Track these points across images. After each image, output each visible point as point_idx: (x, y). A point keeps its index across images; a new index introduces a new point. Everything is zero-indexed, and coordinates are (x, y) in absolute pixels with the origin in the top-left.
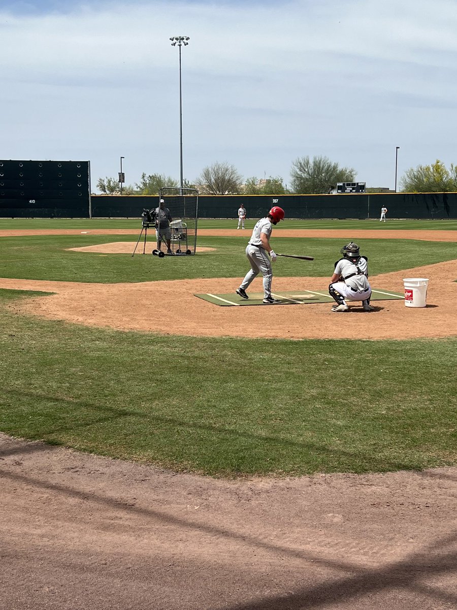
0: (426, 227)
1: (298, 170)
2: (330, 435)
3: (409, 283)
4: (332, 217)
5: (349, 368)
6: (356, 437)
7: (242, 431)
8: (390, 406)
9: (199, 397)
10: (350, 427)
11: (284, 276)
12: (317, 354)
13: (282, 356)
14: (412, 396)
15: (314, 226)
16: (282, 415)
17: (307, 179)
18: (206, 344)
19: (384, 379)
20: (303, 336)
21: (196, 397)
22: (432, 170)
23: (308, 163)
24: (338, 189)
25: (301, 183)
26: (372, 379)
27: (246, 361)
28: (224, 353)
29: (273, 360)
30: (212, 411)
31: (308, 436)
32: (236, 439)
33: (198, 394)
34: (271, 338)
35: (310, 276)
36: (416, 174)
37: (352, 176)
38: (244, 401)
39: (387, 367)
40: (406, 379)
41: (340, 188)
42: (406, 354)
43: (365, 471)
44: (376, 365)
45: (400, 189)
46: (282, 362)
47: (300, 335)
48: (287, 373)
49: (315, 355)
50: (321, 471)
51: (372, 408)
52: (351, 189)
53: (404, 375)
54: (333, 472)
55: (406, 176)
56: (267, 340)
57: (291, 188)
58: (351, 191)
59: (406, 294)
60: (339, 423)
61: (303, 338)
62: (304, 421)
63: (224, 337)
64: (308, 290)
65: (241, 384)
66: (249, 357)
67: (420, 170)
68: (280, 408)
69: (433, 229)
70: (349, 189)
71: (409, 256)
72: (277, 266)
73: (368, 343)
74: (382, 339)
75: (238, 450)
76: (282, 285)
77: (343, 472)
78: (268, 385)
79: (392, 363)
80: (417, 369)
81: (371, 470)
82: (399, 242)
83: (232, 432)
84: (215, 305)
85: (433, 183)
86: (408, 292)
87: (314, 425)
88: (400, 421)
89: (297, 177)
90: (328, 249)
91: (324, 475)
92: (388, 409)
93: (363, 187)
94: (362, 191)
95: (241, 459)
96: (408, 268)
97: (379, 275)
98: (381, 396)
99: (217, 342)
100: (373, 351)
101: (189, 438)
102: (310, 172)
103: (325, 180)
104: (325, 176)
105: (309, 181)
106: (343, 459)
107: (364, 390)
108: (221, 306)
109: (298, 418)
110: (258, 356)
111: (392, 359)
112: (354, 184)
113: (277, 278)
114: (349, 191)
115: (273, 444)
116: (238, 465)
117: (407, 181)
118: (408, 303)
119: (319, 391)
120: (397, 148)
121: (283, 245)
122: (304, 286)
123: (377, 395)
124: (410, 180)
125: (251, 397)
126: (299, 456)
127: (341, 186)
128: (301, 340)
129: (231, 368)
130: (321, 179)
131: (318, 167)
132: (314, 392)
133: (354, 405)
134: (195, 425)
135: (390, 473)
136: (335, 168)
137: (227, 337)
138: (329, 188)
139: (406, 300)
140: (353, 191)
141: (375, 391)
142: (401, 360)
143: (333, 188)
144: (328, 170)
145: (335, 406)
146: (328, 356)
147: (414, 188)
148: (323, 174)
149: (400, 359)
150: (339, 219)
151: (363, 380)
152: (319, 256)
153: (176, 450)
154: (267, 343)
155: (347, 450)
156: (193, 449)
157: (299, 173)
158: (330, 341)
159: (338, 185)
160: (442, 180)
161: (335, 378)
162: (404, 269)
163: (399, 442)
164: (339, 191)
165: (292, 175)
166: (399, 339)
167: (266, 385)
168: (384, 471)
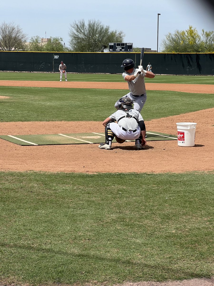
0: (183, 82)
1: (75, 31)
2: (132, 251)
3: (181, 127)
4: (105, 71)
5: (139, 196)
6: (154, 252)
7: (57, 250)
8: (178, 226)
9: (15, 222)
10: (147, 244)
11: (72, 120)
12: (111, 185)
13: (81, 187)
14: (194, 218)
15: (90, 79)
16: (90, 236)
17: (83, 39)
18: (14, 177)
19: (170, 205)
20: (97, 171)
21: (13, 222)
22: (186, 34)
23: (83, 25)
24: (110, 48)
25: (78, 42)
26: (160, 205)
27: (52, 192)
28: (31, 185)
29: (74, 191)
30: (29, 233)
31: (114, 253)
32: (53, 256)
33: (14, 220)
34: (70, 172)
35: (95, 120)
36: (174, 37)
37: (121, 38)
38: (55, 225)
39: (171, 195)
40: (187, 204)
41: (111, 47)
42: (185, 184)
43: (164, 279)
44: (161, 193)
45: (161, 50)
46: (83, 192)
47: (94, 170)
48: (88, 201)
49: (109, 186)
50: (129, 280)
51: (163, 228)
52: (121, 48)
53: (186, 201)
54: (139, 281)
55: (166, 39)
56: (67, 174)
57: (70, 47)
58: (121, 50)
59: (178, 136)
60: (138, 241)
61: (97, 173)
62: (109, 240)
63: (28, 172)
64: (94, 132)
65: (51, 210)
66: (53, 188)
67: (177, 34)
68: (87, 230)
69: (189, 83)
70: (119, 48)
71: (174, 105)
72: (64, 112)
73: (152, 176)
74: (163, 172)
75: (56, 265)
76: (72, 127)
77: (147, 281)
78: (73, 211)
79: (174, 191)
80: (195, 196)
81: (170, 278)
82: (164, 93)
83: (48, 251)
84: (16, 145)
85: (188, 45)
86: (181, 134)
87: (118, 243)
88: (188, 238)
89: (75, 37)
90: (106, 99)
91: (132, 284)
92: (177, 229)
93: (130, 47)
94: (130, 50)
95: (60, 272)
96: (176, 115)
97: (152, 120)
98: (169, 219)
99: (24, 176)
100: (157, 182)
101: (12, 256)
102: (86, 33)
103: (99, 40)
104: (99, 37)
105: (85, 41)
106: (146, 270)
107: (155, 214)
108: (22, 145)
109: (104, 238)
110: (61, 188)
111: (173, 188)
112: (123, 44)
113: (66, 122)
114: (119, 50)
115: (86, 260)
116: (58, 278)
117: (167, 43)
118: (180, 143)
119: (118, 215)
120: (159, 14)
121: (67, 95)
122: (90, 129)
123: (167, 218)
124: (169, 42)
125: (60, 221)
126: (109, 269)
127: (112, 46)
128: (95, 173)
129: (39, 197)
130: (96, 39)
131: (92, 29)
132: (114, 216)
133: (149, 226)
134: (15, 246)
135: (185, 280)
136: (107, 30)
137: (32, 172)
138: (102, 47)
139: (178, 141)
140: (123, 50)
141: (164, 215)
142: (182, 189)
143: (105, 47)
144: (101, 31)
145: (133, 228)
146: (121, 187)
147: (173, 49)
148: (97, 35)
149: (180, 189)
150: (111, 74)
151: (153, 206)
152: (99, 104)
153: (2, 267)
154: (67, 177)
155: (148, 263)
156: (18, 266)
157: (77, 33)
158: (120, 174)
159: (110, 44)
160: (195, 42)
161: (130, 205)
162: (171, 115)
163: (189, 255)
164: (111, 50)
165: (70, 36)
166: (177, 172)
167: (72, 211)
168: (180, 279)
